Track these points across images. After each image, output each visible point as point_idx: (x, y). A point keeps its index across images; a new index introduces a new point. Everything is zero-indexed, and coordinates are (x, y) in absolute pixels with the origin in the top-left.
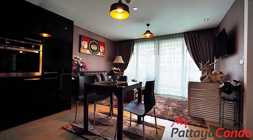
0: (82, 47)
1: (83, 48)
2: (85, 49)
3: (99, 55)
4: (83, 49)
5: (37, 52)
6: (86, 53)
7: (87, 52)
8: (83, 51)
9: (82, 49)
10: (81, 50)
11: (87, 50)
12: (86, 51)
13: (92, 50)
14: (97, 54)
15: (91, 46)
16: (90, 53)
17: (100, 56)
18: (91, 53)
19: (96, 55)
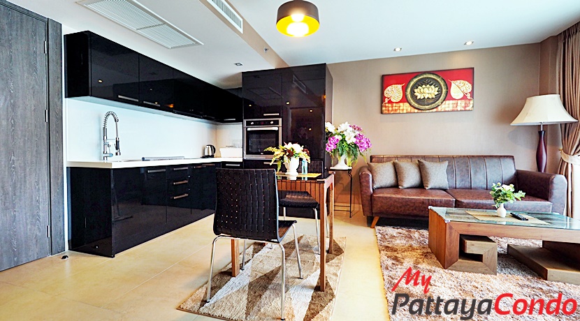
0: (387, 100)
1: (390, 102)
2: (396, 103)
3: (447, 109)
4: (390, 105)
5: (276, 129)
6: (398, 111)
7: (401, 108)
8: (390, 109)
9: (387, 105)
10: (384, 108)
11: (401, 104)
12: (397, 108)
13: (420, 101)
14: (437, 107)
15: (413, 92)
16: (410, 109)
17: (453, 111)
18: (417, 109)
19: (435, 110)
